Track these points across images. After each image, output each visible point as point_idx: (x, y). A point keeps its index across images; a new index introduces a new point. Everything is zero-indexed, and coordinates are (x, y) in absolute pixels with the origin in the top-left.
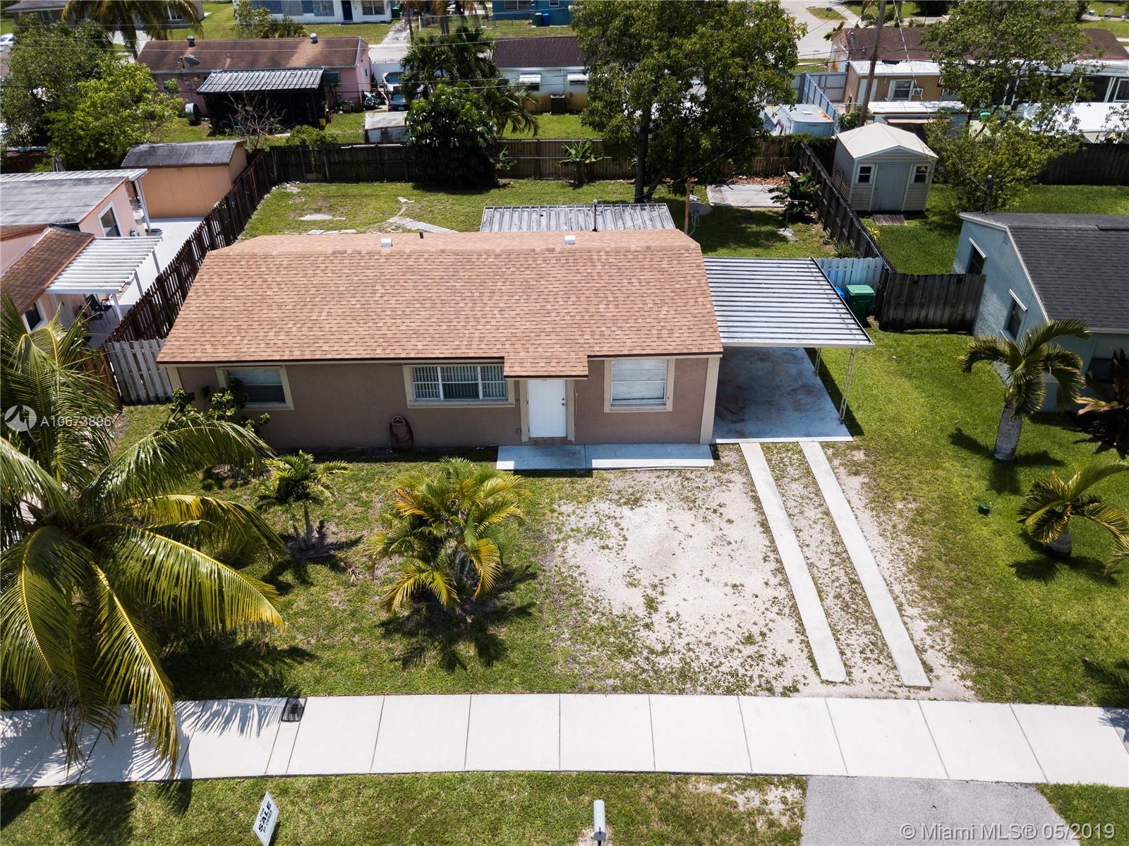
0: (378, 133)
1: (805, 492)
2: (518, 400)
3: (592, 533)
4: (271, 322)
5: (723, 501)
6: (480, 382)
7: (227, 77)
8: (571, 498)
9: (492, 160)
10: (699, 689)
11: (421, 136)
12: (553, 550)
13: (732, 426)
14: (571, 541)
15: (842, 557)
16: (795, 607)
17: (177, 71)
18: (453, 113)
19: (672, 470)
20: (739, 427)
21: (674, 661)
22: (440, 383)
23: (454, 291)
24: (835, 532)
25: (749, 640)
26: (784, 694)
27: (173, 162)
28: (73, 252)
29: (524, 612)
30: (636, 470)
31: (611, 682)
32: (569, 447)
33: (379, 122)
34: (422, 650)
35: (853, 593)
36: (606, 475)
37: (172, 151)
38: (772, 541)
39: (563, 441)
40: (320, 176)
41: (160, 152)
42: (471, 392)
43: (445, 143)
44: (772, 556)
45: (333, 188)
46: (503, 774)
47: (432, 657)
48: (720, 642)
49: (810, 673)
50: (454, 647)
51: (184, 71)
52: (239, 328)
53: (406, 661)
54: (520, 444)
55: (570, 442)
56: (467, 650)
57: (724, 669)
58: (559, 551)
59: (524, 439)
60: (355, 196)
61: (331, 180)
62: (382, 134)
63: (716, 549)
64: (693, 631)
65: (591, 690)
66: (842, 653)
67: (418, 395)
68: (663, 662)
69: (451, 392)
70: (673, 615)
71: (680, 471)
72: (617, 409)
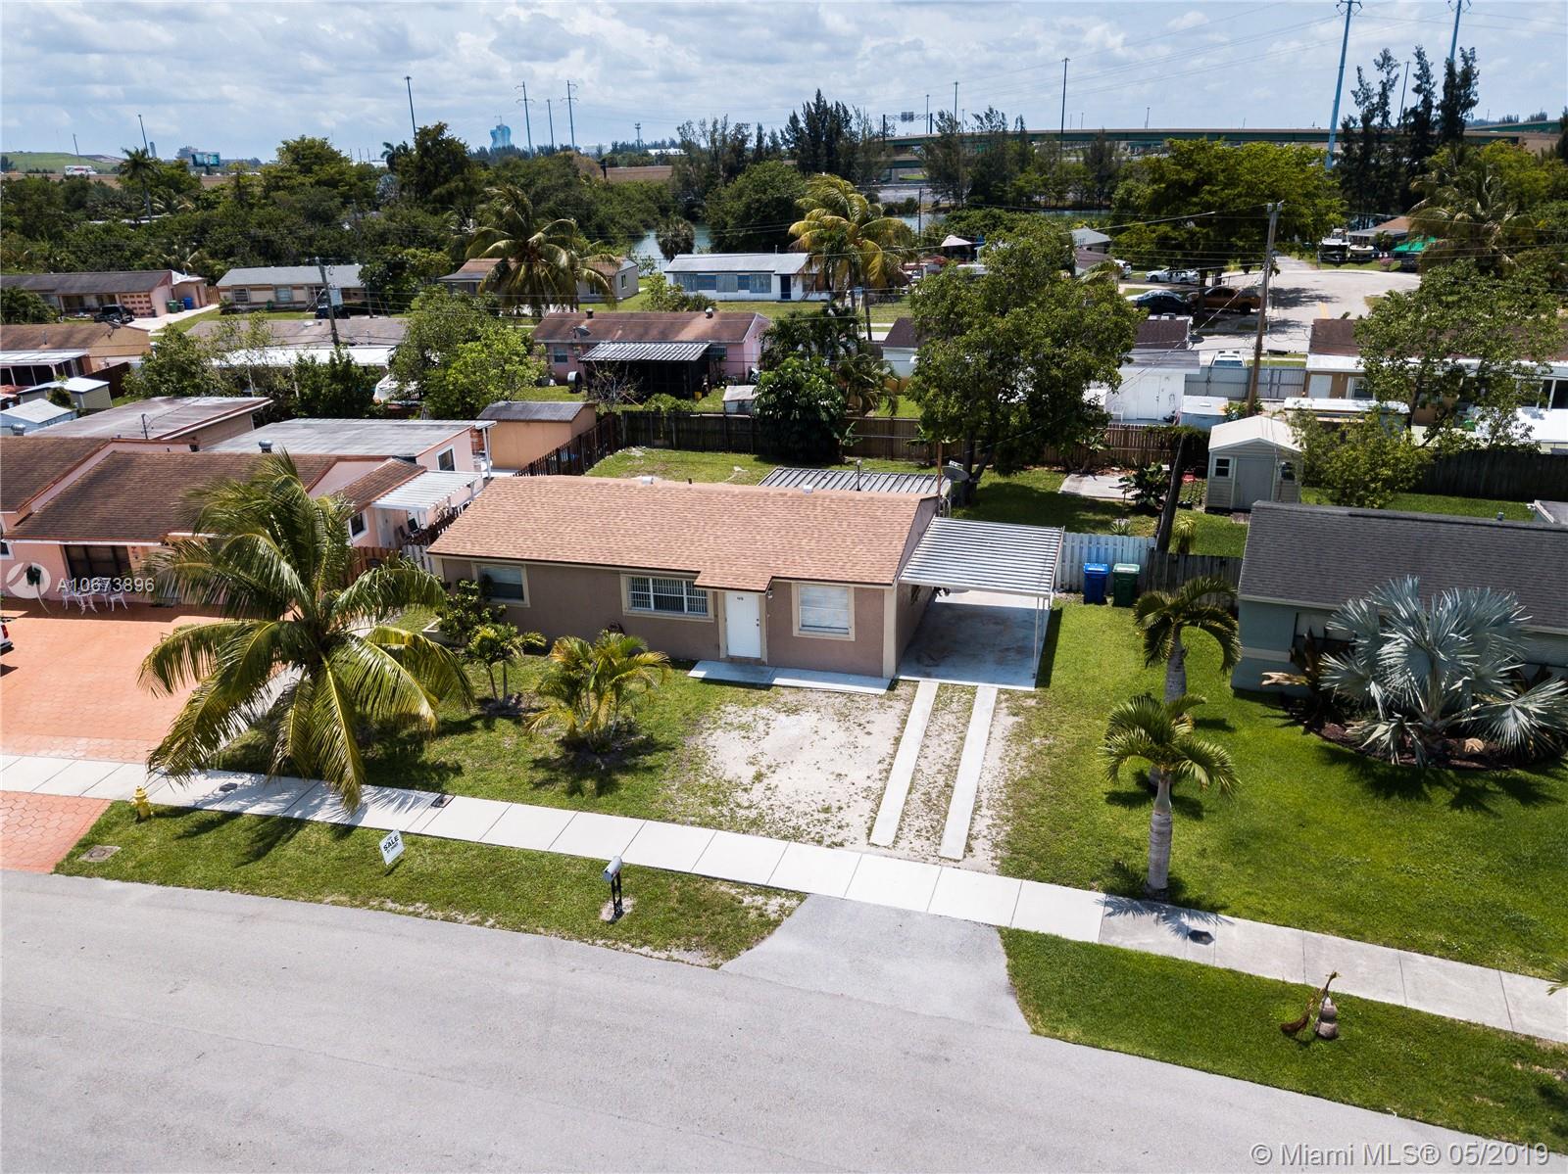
0: (736, 405)
1: (955, 723)
2: (716, 616)
3: (741, 727)
4: (525, 532)
5: (872, 719)
6: (685, 596)
7: (613, 347)
8: (738, 702)
9: (836, 436)
10: (761, 833)
11: (764, 408)
12: (700, 734)
13: (924, 668)
14: (719, 731)
15: (952, 769)
16: (880, 797)
17: (569, 341)
18: (796, 386)
19: (842, 693)
20: (928, 670)
21: (753, 814)
22: (652, 593)
23: (685, 520)
24: (959, 751)
25: (827, 810)
26: (829, 846)
27: (522, 417)
28: (404, 478)
29: (650, 769)
30: (811, 690)
31: (693, 819)
32: (762, 668)
33: (738, 394)
34: (557, 780)
35: (941, 793)
36: (782, 691)
37: (525, 408)
38: (896, 751)
39: (757, 662)
40: (667, 442)
41: (514, 408)
42: (676, 605)
43: (786, 416)
44: (888, 760)
45: (676, 454)
46: (573, 857)
47: (563, 785)
48: (799, 808)
49: (864, 836)
50: (583, 782)
51: (575, 341)
52: (498, 534)
53: (538, 786)
54: (718, 660)
55: (763, 664)
56: (589, 785)
57: (791, 824)
58: (705, 735)
59: (722, 655)
60: (692, 463)
61: (678, 447)
62: (739, 406)
63: (842, 749)
64: (781, 797)
65: (674, 821)
66: (900, 829)
67: (635, 604)
68: (742, 812)
69: (661, 603)
70: (772, 786)
71: (850, 695)
72: (805, 634)
